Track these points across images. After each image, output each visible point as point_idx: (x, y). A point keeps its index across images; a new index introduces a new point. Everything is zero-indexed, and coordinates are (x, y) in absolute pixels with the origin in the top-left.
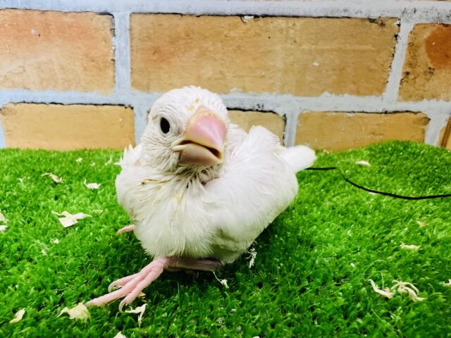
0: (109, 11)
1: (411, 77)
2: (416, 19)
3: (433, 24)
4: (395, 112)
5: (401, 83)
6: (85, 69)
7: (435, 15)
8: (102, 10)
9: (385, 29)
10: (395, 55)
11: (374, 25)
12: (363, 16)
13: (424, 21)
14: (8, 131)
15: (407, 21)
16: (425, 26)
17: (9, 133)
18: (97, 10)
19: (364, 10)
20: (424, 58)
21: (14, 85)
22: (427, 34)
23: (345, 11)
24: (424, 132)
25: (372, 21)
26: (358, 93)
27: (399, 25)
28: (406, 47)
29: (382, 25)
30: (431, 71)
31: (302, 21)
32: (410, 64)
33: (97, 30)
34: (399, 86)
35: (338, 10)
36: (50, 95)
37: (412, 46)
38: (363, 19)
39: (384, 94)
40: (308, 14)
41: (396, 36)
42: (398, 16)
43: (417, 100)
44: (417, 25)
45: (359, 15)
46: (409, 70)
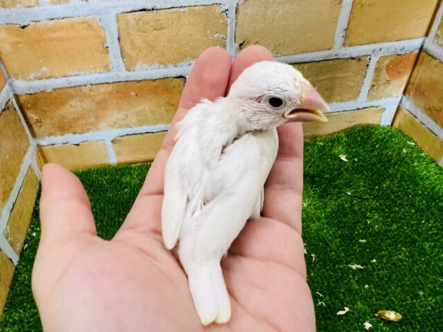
0: (183, 75)
1: (376, 87)
2: (381, 54)
3: (391, 56)
4: (364, 108)
5: (369, 91)
6: (167, 111)
7: (393, 49)
8: (179, 75)
9: (361, 63)
10: (367, 76)
11: (354, 61)
12: (347, 57)
13: (385, 55)
14: (117, 152)
15: (375, 56)
16: (386, 57)
17: (118, 154)
18: (175, 76)
19: (348, 53)
20: (384, 75)
21: (121, 127)
22: (387, 62)
23: (336, 55)
24: (381, 116)
25: (353, 58)
26: (342, 101)
27: (370, 59)
28: (374, 70)
29: (359, 60)
30: (388, 82)
31: (308, 65)
32: (375, 80)
33: (175, 87)
34: (367, 93)
35: (332, 55)
36: (145, 129)
37: (377, 70)
38: (348, 59)
39: (358, 99)
40: (312, 60)
41: (368, 65)
42: (370, 54)
43: (378, 99)
44: (382, 57)
45: (345, 57)
46: (374, 83)
